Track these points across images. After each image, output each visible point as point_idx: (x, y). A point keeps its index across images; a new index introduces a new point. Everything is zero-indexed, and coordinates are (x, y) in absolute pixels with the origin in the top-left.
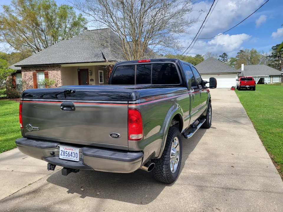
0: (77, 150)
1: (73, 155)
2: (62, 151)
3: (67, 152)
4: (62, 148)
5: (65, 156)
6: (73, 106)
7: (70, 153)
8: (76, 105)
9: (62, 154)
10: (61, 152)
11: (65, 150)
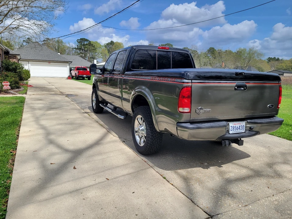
0: (243, 123)
1: (241, 128)
2: (232, 126)
3: (236, 127)
4: (231, 124)
5: (234, 131)
6: (246, 86)
7: (238, 127)
8: (248, 85)
9: (232, 130)
10: (230, 128)
11: (234, 126)
